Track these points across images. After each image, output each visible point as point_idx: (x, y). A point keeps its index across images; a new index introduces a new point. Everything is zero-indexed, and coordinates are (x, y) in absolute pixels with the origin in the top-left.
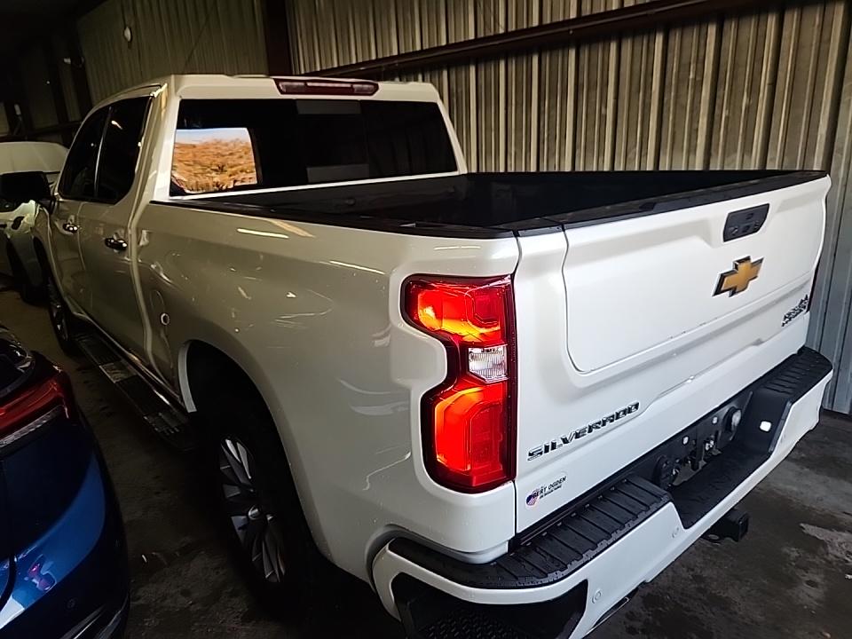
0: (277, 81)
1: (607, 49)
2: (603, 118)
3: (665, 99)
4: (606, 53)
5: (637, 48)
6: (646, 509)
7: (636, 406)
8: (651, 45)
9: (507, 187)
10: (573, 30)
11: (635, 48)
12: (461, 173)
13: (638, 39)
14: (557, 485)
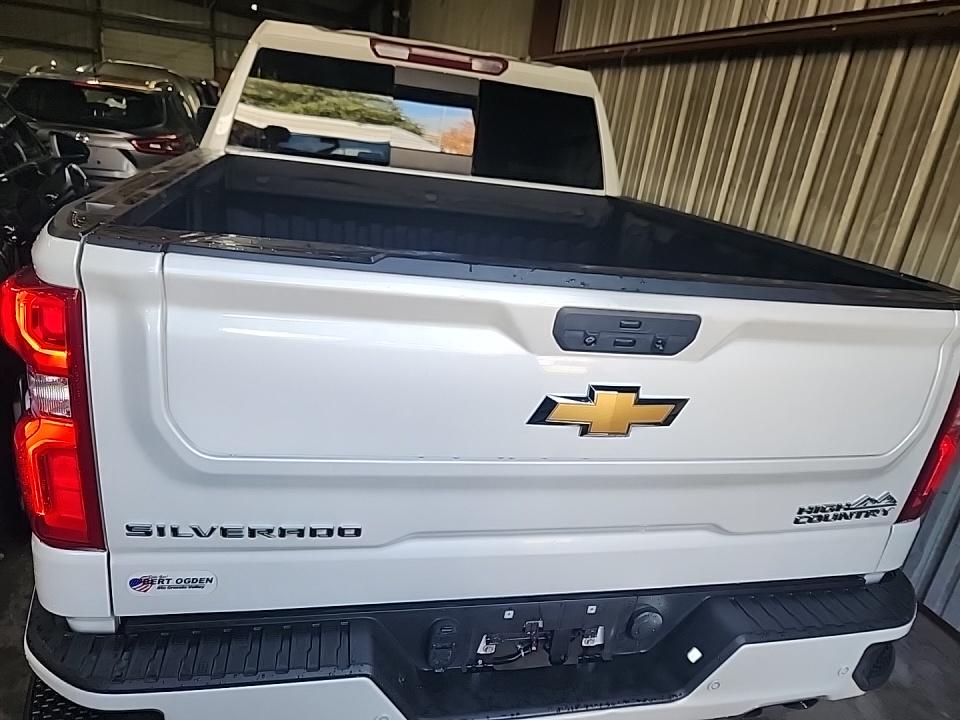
0: (373, 42)
1: (888, 59)
2: (856, 159)
3: (947, 147)
4: (885, 65)
5: (929, 66)
6: (343, 667)
7: (358, 532)
8: (949, 62)
9: (644, 223)
10: (838, 26)
11: (926, 65)
12: (608, 194)
13: (934, 51)
14: (197, 583)
